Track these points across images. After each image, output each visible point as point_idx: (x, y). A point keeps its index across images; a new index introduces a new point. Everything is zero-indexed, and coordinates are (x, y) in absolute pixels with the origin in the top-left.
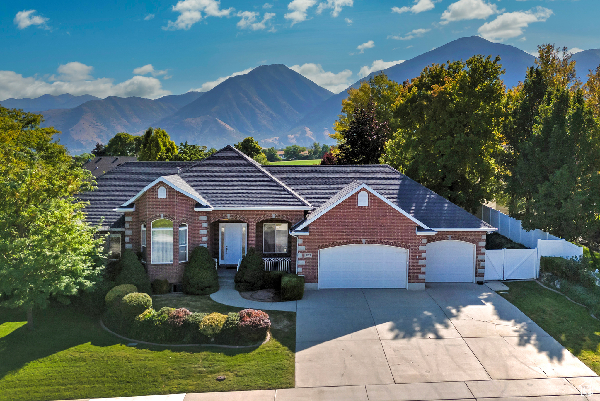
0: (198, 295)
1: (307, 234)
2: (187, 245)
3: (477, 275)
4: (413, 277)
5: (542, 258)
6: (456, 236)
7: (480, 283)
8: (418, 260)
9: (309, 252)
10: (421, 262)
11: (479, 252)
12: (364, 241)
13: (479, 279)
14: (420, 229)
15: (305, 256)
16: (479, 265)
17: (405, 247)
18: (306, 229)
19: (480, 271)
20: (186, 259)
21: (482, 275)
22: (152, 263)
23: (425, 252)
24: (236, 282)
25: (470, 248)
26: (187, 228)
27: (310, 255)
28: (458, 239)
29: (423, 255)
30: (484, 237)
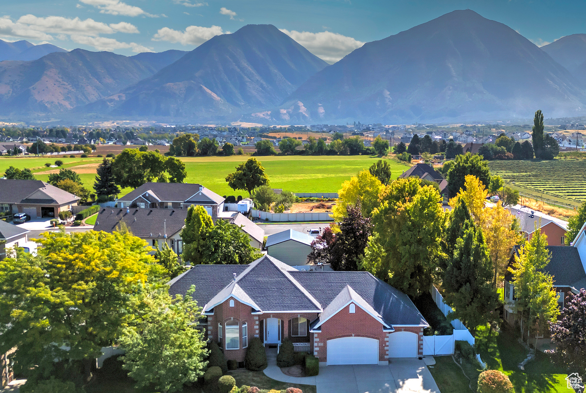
0: (256, 371)
1: (320, 332)
2: (247, 336)
3: (419, 353)
4: (381, 358)
5: (456, 341)
6: (406, 329)
7: (420, 358)
8: (384, 346)
9: (321, 342)
10: (386, 348)
11: (420, 339)
12: (353, 335)
13: (421, 356)
14: (385, 328)
15: (319, 345)
16: (420, 347)
17: (376, 338)
18: (319, 328)
19: (420, 351)
20: (246, 346)
21: (422, 353)
22: (226, 349)
23: (388, 342)
24: (278, 360)
25: (414, 337)
26: (246, 325)
27: (321, 344)
28: (408, 331)
29: (387, 344)
30: (422, 330)
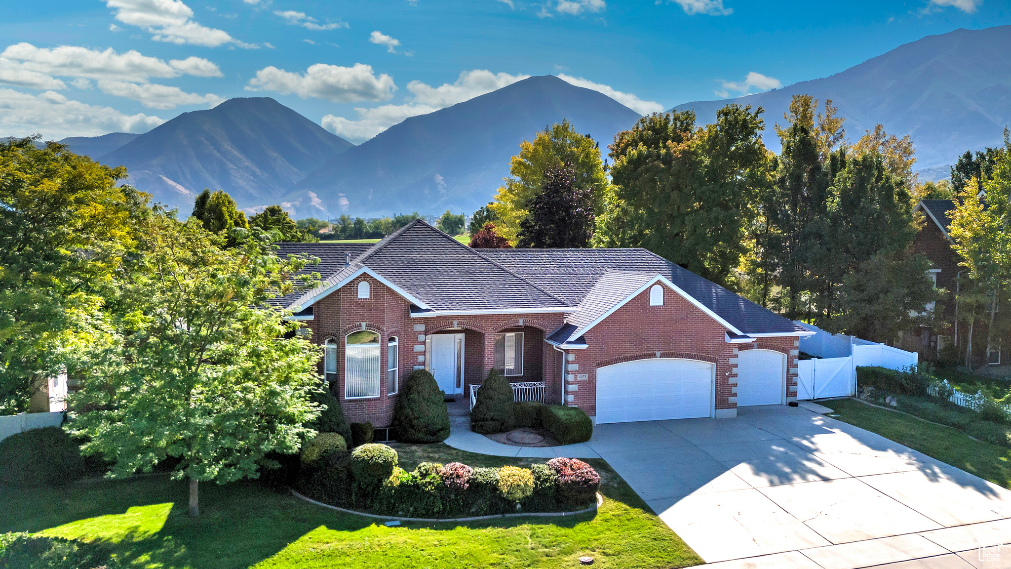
2: (397, 369)
3: (788, 394)
4: (722, 401)
5: (858, 369)
6: (762, 344)
7: (793, 404)
8: (728, 377)
9: (584, 372)
10: (732, 380)
11: (791, 364)
12: (658, 354)
13: (791, 399)
14: (732, 335)
16: (791, 380)
17: (710, 360)
18: (581, 340)
20: (394, 390)
21: (795, 394)
22: (346, 398)
23: (736, 366)
25: (779, 359)
26: (396, 343)
27: (585, 377)
28: (766, 347)
29: (735, 371)
30: (797, 344)
